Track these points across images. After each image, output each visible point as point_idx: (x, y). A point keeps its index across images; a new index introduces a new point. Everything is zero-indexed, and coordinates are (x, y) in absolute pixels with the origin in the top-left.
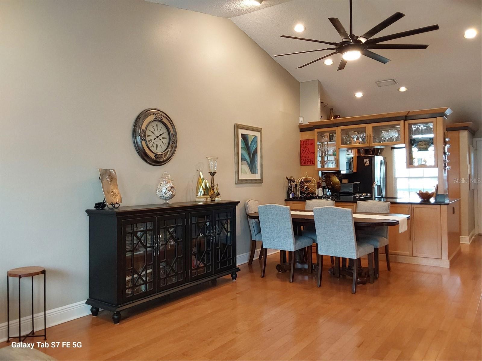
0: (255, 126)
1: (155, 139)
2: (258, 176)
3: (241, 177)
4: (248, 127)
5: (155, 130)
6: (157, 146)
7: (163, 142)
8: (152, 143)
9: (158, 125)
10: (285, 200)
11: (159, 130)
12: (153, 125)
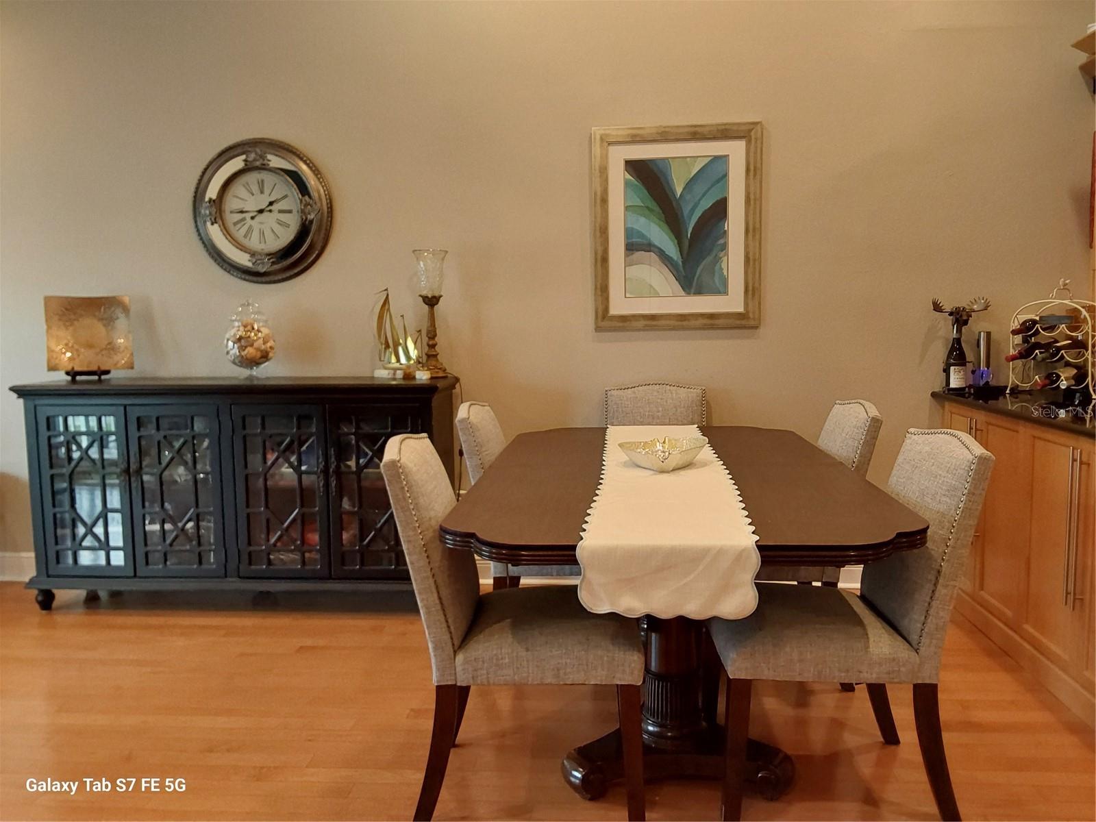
0: (710, 122)
1: (252, 218)
2: (732, 302)
3: (618, 306)
4: (693, 130)
5: (253, 195)
6: (262, 233)
7: (280, 223)
8: (245, 228)
9: (262, 181)
10: (934, 395)
11: (267, 191)
12: (248, 184)
